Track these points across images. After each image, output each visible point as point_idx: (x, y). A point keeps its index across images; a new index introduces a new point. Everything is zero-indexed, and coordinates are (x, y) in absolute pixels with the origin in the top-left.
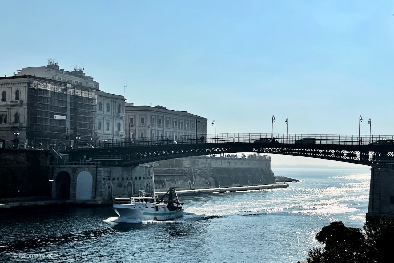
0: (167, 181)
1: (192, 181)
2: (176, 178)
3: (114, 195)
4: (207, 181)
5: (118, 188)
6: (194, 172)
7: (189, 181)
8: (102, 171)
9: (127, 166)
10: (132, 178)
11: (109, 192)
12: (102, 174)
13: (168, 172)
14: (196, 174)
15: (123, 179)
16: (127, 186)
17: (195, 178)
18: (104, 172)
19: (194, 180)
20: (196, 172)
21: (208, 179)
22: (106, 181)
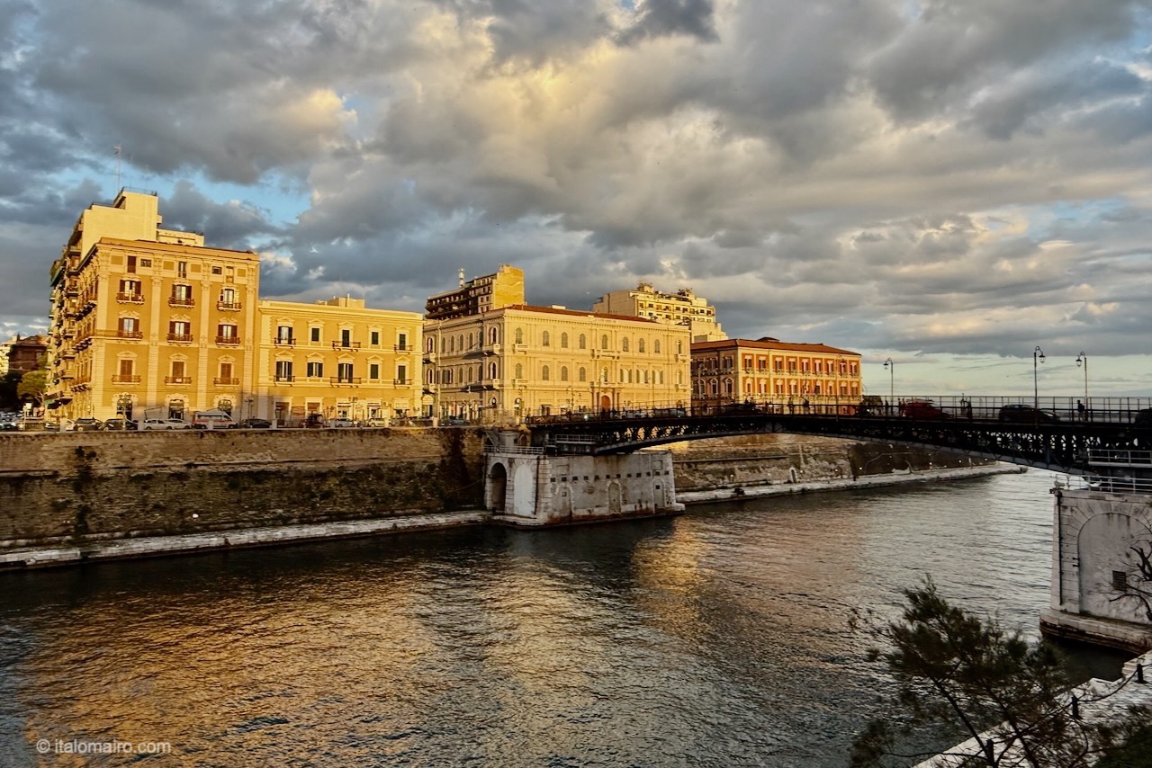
0: (741, 469)
1: (798, 467)
2: (760, 465)
3: (575, 508)
4: (833, 467)
5: (586, 495)
6: (803, 451)
7: (793, 468)
8: (549, 466)
9: (606, 454)
10: (619, 476)
11: (564, 503)
12: (548, 472)
13: (744, 455)
14: (807, 454)
15: (597, 478)
16: (607, 490)
17: (806, 462)
18: (553, 468)
19: (803, 466)
20: (809, 452)
21: (835, 463)
22: (556, 483)
